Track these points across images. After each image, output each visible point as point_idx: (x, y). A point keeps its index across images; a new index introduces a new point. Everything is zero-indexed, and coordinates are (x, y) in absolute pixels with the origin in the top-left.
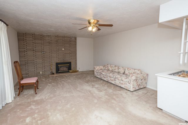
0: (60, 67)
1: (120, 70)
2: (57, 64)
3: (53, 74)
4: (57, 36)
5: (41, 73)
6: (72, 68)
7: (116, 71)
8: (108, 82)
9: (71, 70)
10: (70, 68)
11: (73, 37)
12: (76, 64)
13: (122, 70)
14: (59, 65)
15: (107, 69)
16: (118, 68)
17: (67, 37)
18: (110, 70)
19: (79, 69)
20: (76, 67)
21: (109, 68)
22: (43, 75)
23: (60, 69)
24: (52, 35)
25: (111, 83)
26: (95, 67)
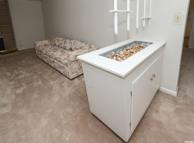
1: (65, 46)
6: (6, 47)
7: (62, 46)
8: (48, 64)
9: (4, 49)
12: (14, 40)
13: (69, 44)
15: (53, 43)
16: (65, 42)
18: (56, 45)
19: (21, 46)
21: (55, 43)
25: (51, 66)
26: (35, 42)
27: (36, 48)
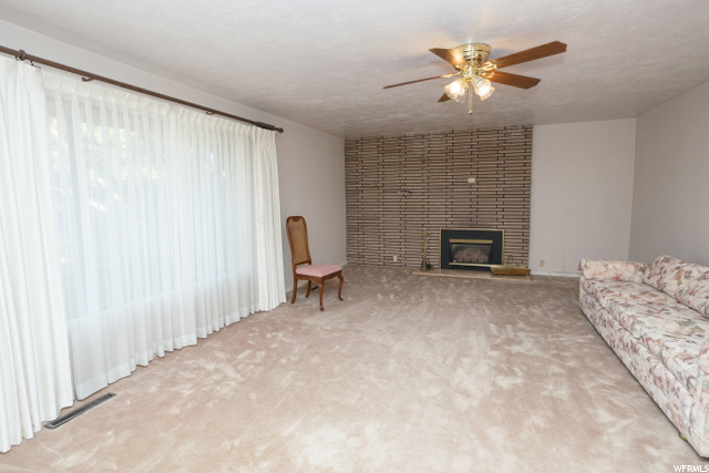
0: (457, 249)
2: (447, 235)
3: (429, 267)
4: (450, 134)
5: (395, 259)
6: (504, 257)
7: (696, 301)
8: (611, 349)
9: (499, 262)
10: (495, 255)
11: (515, 127)
12: (526, 242)
14: (451, 241)
15: (654, 280)
17: (486, 131)
18: (667, 289)
19: (542, 263)
20: (525, 254)
21: (665, 280)
22: (400, 265)
23: (456, 256)
24: (432, 132)
27: (582, 279)
